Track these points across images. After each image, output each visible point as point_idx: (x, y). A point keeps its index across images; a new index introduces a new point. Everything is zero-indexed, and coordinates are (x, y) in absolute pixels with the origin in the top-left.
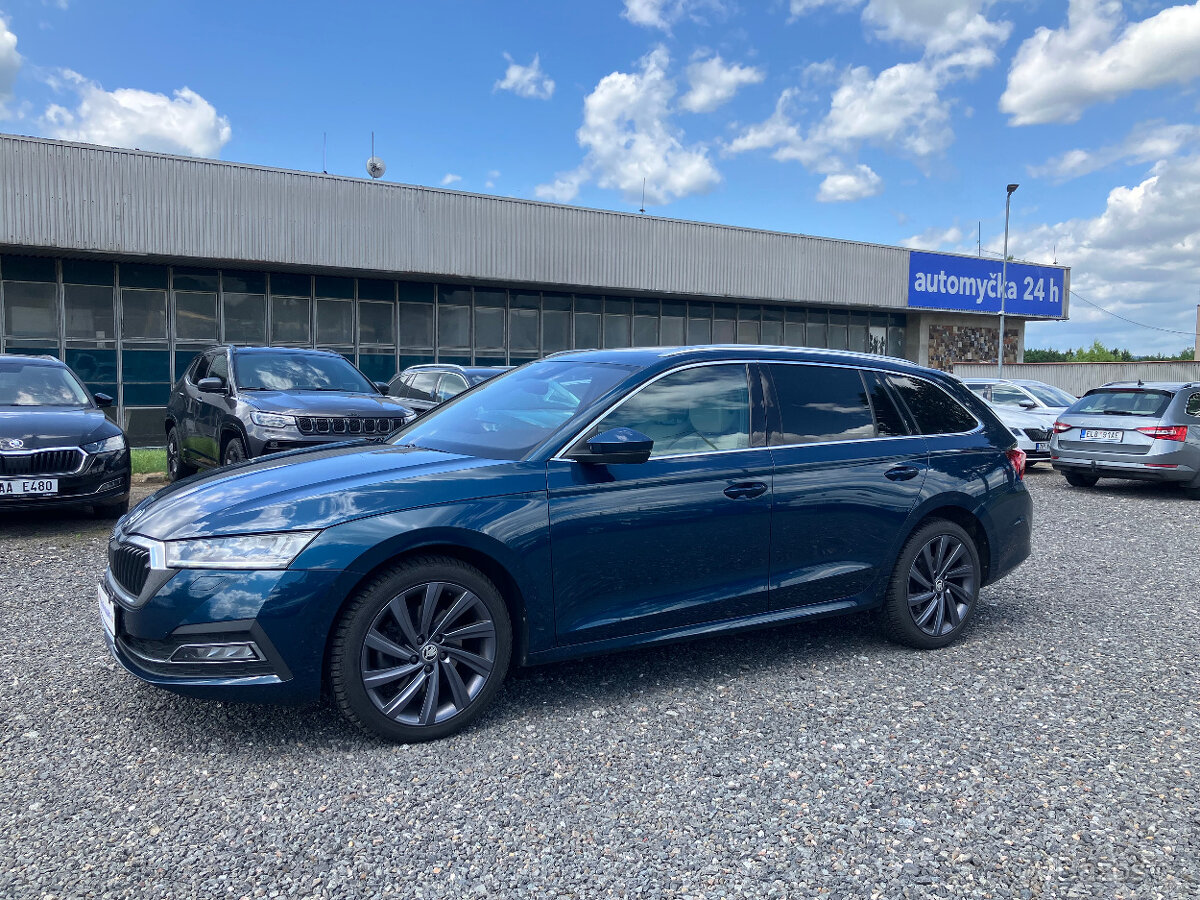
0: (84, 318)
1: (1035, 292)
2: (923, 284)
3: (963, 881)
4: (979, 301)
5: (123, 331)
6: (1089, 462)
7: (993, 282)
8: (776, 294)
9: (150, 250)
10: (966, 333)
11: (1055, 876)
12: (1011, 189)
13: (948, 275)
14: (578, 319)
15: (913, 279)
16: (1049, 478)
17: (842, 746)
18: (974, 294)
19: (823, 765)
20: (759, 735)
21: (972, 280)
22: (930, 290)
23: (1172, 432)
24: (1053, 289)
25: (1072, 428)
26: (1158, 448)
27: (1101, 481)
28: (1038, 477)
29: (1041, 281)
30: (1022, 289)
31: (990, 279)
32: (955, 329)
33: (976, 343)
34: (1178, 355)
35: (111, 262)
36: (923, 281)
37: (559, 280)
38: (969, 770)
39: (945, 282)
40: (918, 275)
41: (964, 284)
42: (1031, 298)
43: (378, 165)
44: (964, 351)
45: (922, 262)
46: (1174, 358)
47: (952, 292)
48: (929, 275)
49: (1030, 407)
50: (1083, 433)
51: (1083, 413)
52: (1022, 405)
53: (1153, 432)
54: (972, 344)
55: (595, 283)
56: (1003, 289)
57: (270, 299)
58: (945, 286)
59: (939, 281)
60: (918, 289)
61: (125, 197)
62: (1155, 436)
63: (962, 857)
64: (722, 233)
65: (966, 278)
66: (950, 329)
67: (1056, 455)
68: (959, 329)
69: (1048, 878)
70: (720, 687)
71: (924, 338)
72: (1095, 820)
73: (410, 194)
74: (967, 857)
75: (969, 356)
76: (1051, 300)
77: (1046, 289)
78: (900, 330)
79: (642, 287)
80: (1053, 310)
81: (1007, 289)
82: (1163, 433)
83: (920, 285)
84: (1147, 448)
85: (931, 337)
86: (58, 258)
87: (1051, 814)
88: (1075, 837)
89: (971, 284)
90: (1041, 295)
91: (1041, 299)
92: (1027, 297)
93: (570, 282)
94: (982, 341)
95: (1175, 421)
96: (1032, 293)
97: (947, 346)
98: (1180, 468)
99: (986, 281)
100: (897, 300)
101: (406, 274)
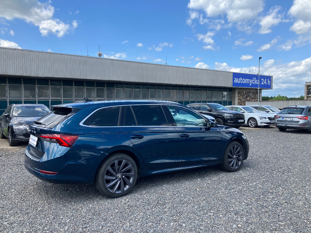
0: (28, 93)
1: (264, 82)
2: (237, 81)
3: (285, 205)
4: (250, 85)
5: (38, 96)
6: (285, 125)
7: (254, 80)
8: (200, 84)
9: (46, 76)
10: (247, 93)
11: (302, 204)
12: (260, 58)
13: (242, 78)
14: (151, 91)
15: (234, 80)
16: (274, 129)
17: (252, 184)
18: (249, 83)
19: (249, 187)
20: (234, 183)
21: (249, 80)
22: (238, 82)
23: (304, 118)
24: (269, 81)
25: (280, 117)
26: (301, 122)
27: (287, 130)
28: (271, 129)
29: (266, 80)
30: (261, 81)
31: (253, 79)
32: (244, 92)
33: (250, 95)
34: (299, 97)
35: (35, 79)
36: (236, 80)
37: (146, 82)
38: (279, 188)
39: (242, 80)
40: (235, 79)
41: (246, 81)
42: (263, 84)
43: (101, 54)
44: (247, 97)
45: (236, 75)
46: (298, 98)
47: (244, 83)
48: (238, 79)
49: (268, 112)
50: (283, 118)
51: (282, 113)
52: (266, 111)
53: (300, 118)
54: (249, 96)
55: (155, 82)
56: (257, 82)
57: (74, 87)
58: (242, 81)
59: (240, 80)
60: (235, 82)
61: (39, 63)
62: (300, 119)
63: (284, 202)
64: (186, 69)
65: (247, 79)
66: (243, 92)
67: (276, 123)
68: (245, 92)
69: (301, 204)
70: (221, 174)
71: (237, 95)
72: (307, 196)
73: (109, 61)
74: (285, 201)
75: (248, 99)
76: (268, 84)
77: (267, 81)
78: (231, 93)
79: (166, 83)
80: (269, 87)
81: (257, 81)
82: (302, 118)
83: (235, 81)
84: (299, 122)
85: (238, 94)
86: (22, 78)
87: (298, 195)
88: (304, 198)
89: (248, 81)
90: (266, 83)
91: (266, 84)
92: (262, 84)
93: (149, 82)
94: (251, 95)
95: (305, 115)
96: (263, 83)
97: (242, 96)
98: (307, 126)
99: (252, 80)
100: (230, 85)
101: (108, 81)
